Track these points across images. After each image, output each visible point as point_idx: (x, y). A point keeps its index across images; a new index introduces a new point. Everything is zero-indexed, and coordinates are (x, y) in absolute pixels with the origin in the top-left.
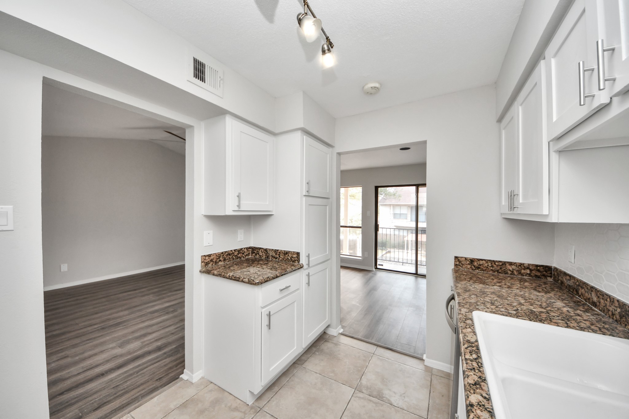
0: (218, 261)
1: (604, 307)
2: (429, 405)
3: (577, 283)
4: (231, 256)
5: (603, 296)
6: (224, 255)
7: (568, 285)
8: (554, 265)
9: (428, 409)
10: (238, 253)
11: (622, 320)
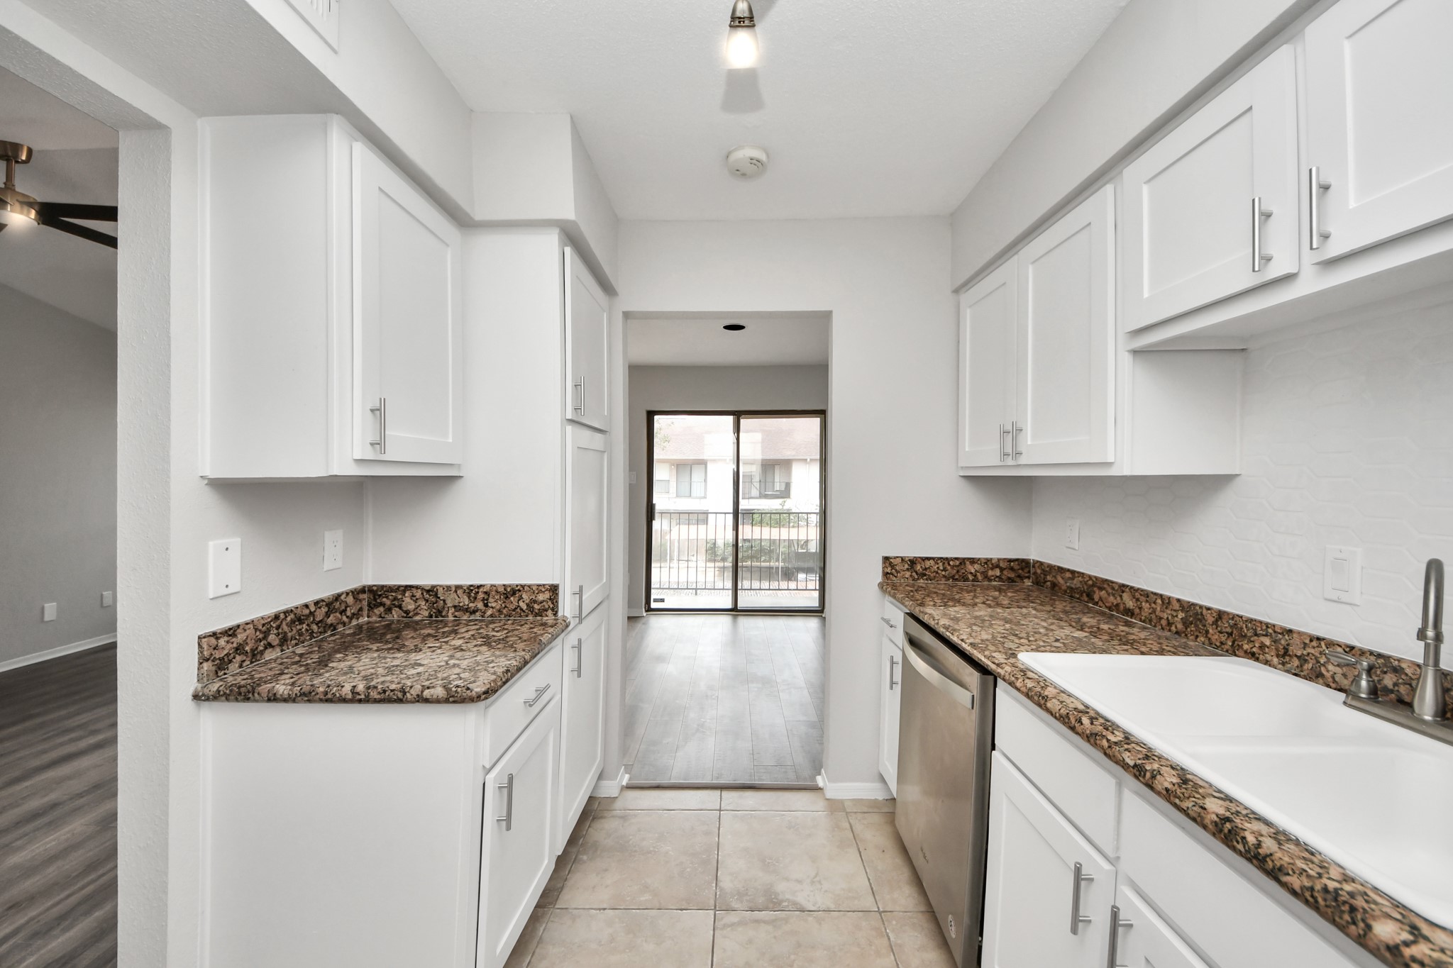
0: (261, 648)
1: (1150, 614)
2: (869, 880)
3: (1090, 582)
4: (304, 626)
5: (1148, 597)
6: (282, 622)
7: (1068, 587)
8: (1033, 556)
9: (872, 889)
10: (327, 613)
11: (1189, 630)
